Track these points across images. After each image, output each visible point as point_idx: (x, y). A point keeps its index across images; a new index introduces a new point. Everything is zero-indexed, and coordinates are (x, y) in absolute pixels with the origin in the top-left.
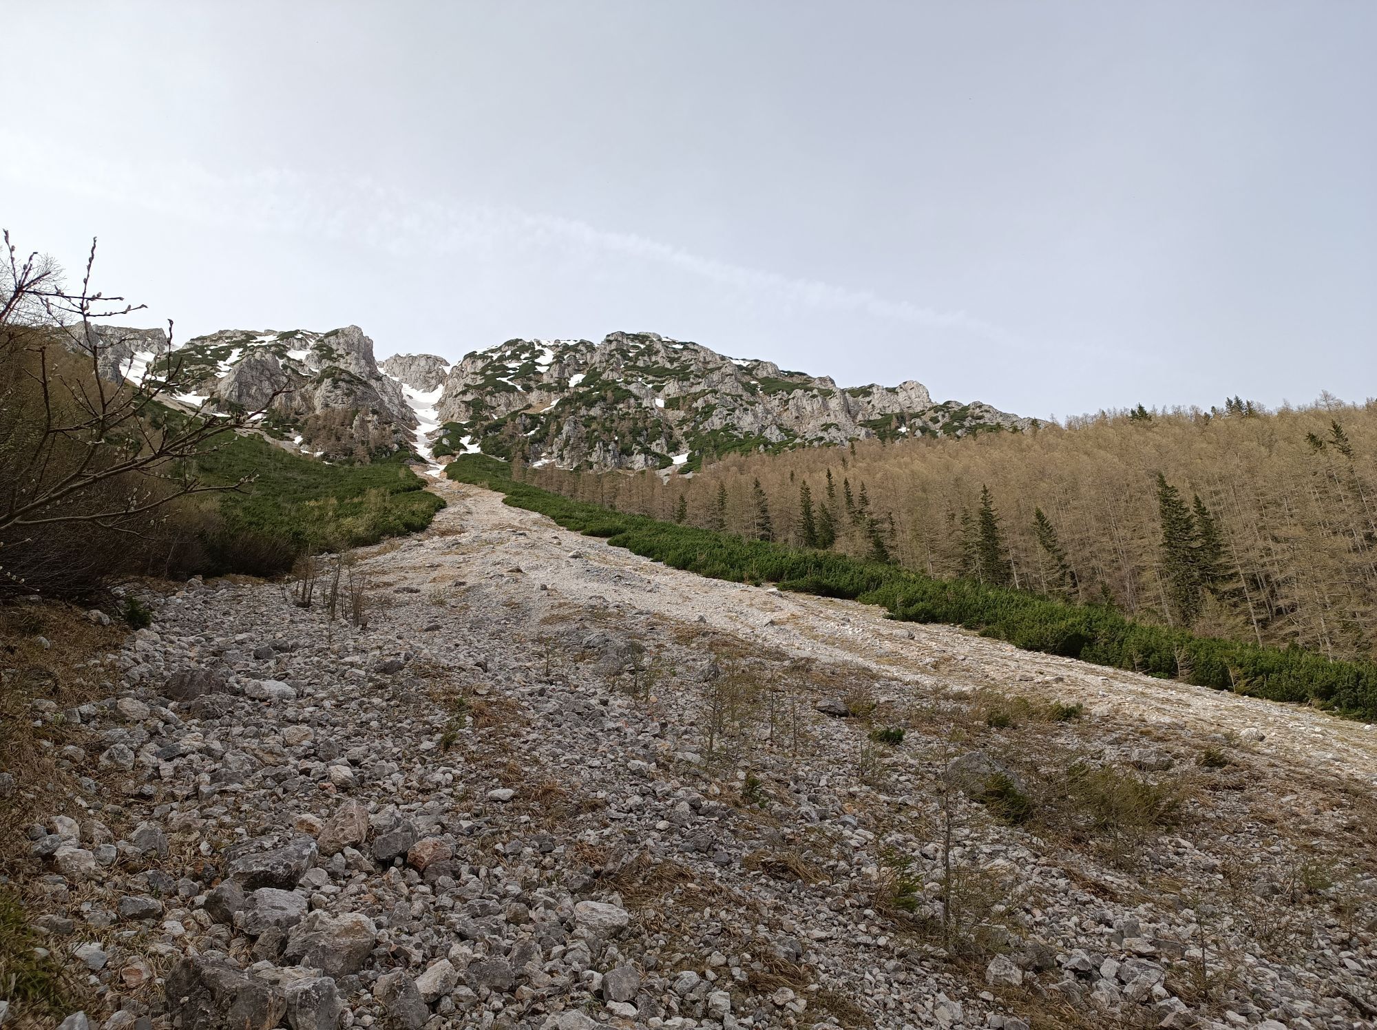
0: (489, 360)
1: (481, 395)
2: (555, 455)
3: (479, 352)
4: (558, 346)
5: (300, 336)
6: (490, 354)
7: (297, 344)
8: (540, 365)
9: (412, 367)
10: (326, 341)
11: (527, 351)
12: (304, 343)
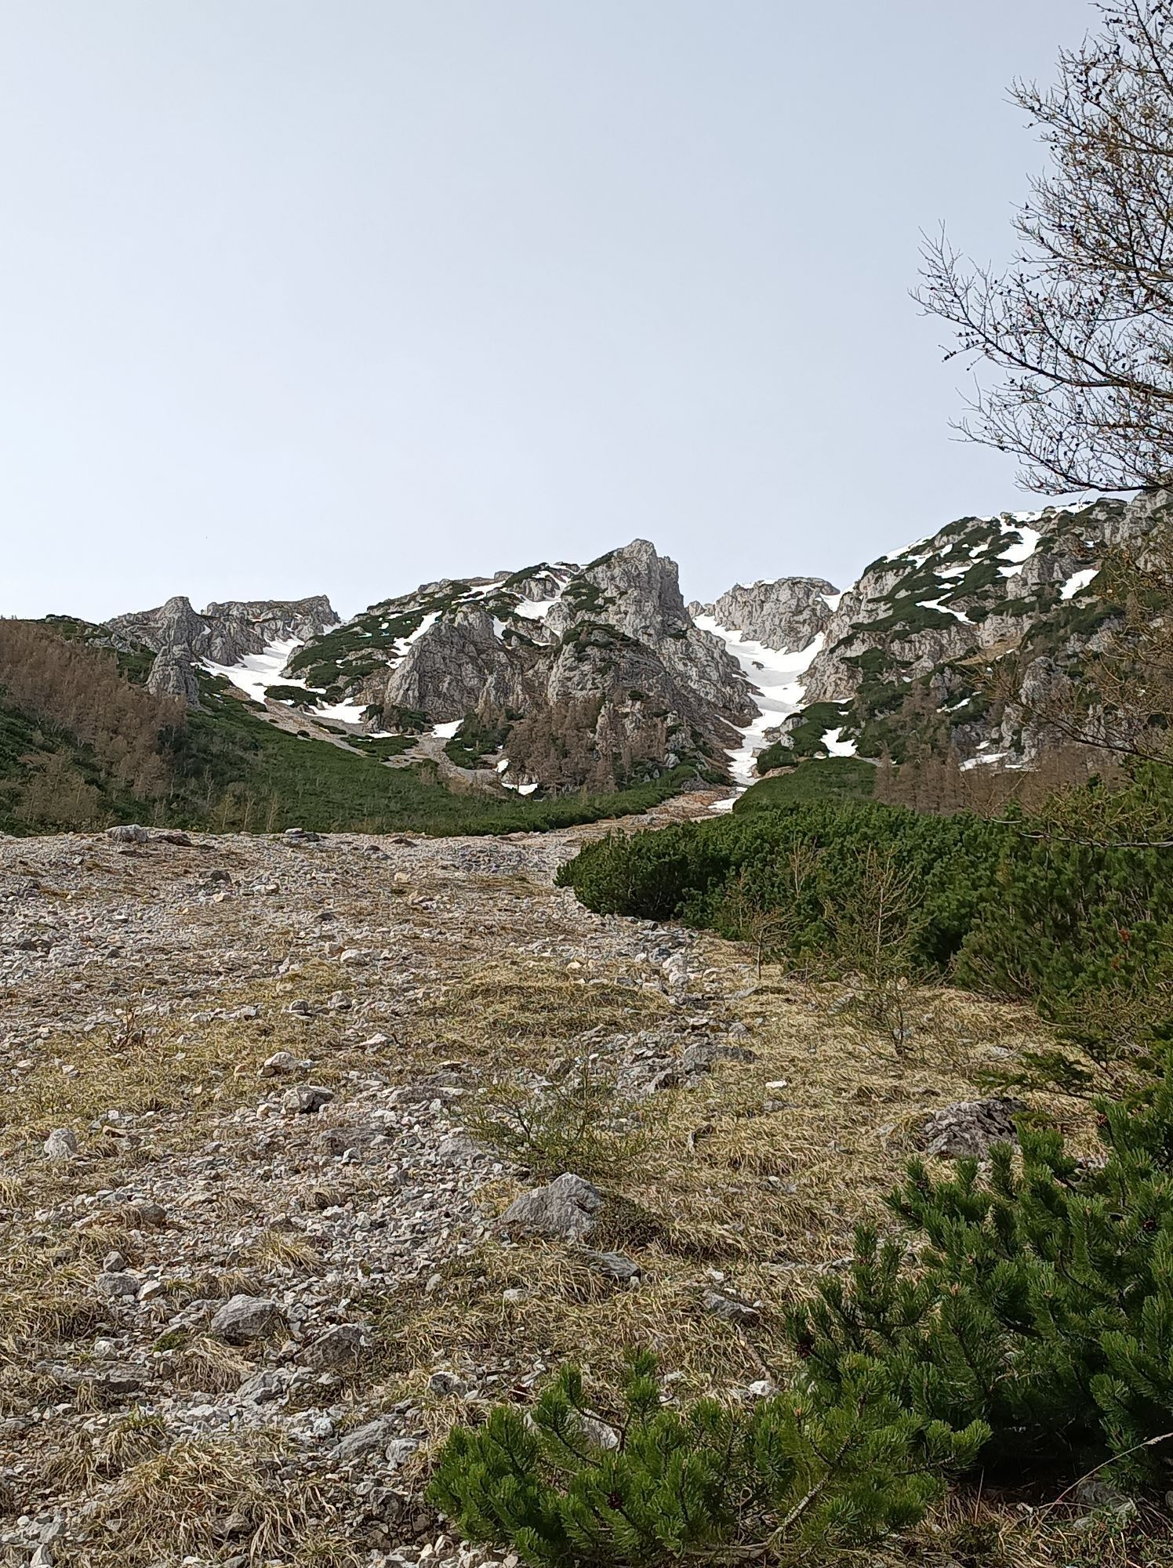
0: (909, 570)
1: (882, 641)
2: (1007, 743)
3: (892, 556)
4: (1049, 520)
5: (543, 574)
6: (911, 558)
7: (536, 589)
8: (1008, 563)
9: (767, 606)
10: (589, 577)
11: (984, 540)
12: (549, 586)
